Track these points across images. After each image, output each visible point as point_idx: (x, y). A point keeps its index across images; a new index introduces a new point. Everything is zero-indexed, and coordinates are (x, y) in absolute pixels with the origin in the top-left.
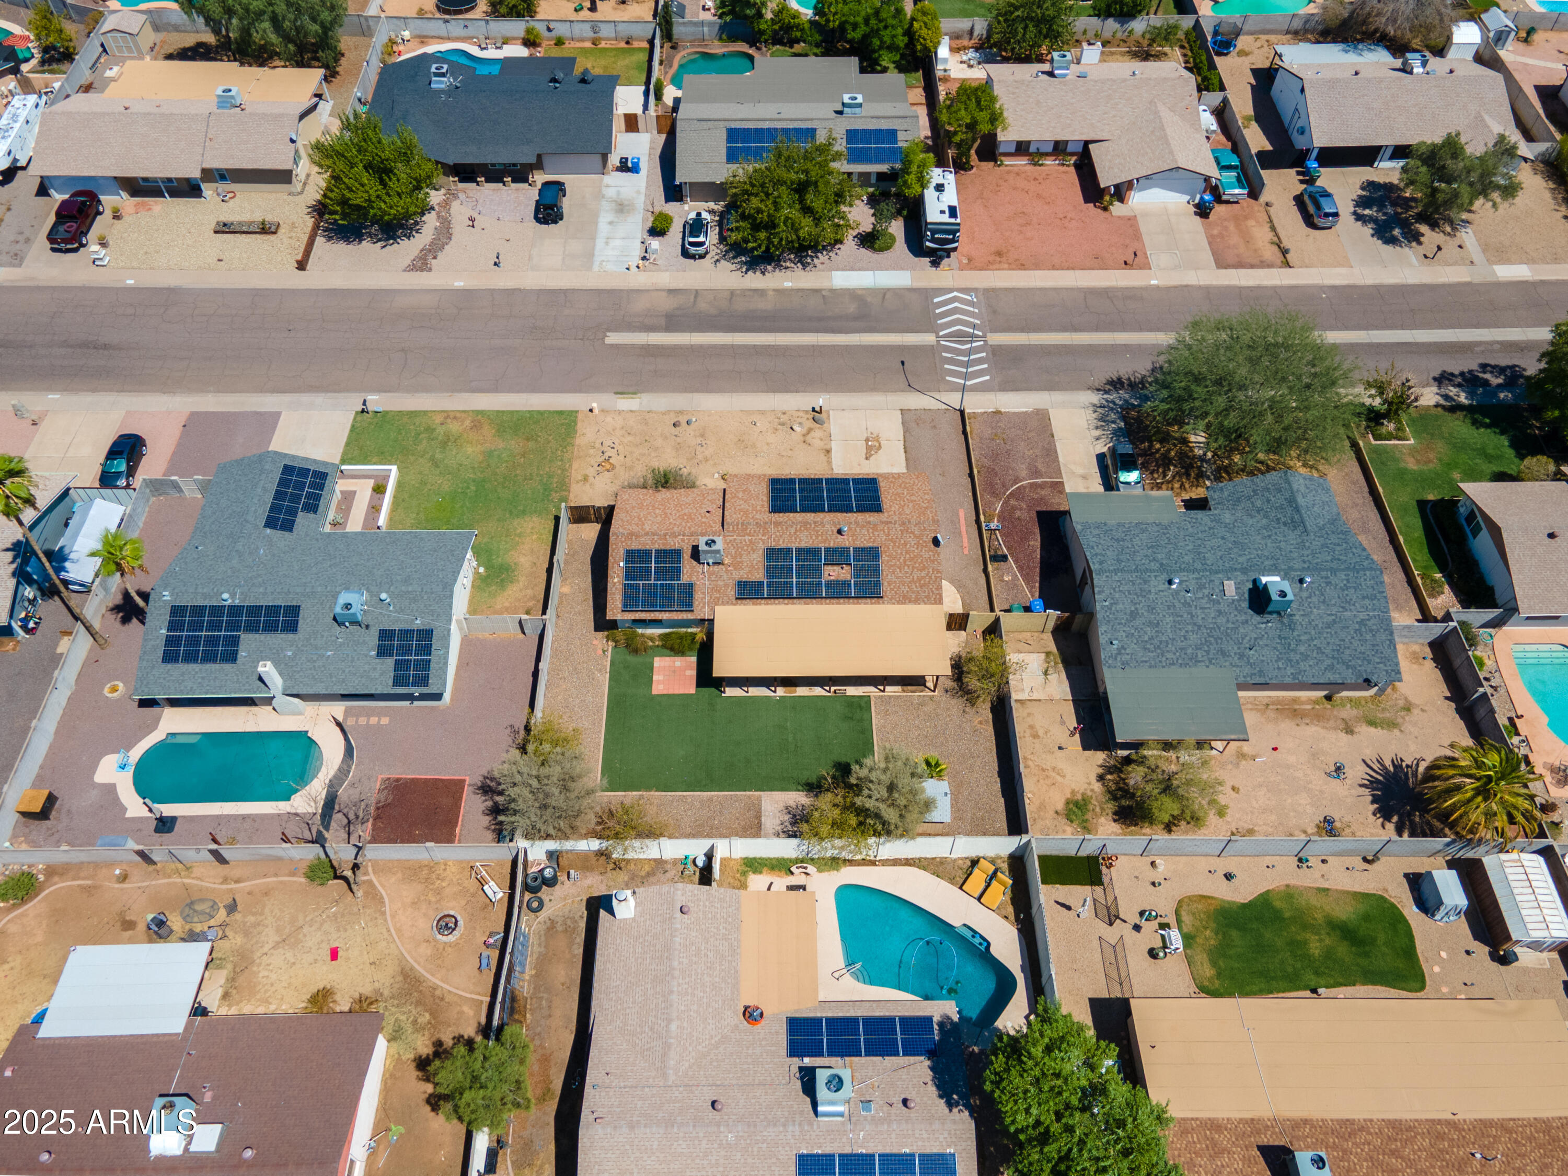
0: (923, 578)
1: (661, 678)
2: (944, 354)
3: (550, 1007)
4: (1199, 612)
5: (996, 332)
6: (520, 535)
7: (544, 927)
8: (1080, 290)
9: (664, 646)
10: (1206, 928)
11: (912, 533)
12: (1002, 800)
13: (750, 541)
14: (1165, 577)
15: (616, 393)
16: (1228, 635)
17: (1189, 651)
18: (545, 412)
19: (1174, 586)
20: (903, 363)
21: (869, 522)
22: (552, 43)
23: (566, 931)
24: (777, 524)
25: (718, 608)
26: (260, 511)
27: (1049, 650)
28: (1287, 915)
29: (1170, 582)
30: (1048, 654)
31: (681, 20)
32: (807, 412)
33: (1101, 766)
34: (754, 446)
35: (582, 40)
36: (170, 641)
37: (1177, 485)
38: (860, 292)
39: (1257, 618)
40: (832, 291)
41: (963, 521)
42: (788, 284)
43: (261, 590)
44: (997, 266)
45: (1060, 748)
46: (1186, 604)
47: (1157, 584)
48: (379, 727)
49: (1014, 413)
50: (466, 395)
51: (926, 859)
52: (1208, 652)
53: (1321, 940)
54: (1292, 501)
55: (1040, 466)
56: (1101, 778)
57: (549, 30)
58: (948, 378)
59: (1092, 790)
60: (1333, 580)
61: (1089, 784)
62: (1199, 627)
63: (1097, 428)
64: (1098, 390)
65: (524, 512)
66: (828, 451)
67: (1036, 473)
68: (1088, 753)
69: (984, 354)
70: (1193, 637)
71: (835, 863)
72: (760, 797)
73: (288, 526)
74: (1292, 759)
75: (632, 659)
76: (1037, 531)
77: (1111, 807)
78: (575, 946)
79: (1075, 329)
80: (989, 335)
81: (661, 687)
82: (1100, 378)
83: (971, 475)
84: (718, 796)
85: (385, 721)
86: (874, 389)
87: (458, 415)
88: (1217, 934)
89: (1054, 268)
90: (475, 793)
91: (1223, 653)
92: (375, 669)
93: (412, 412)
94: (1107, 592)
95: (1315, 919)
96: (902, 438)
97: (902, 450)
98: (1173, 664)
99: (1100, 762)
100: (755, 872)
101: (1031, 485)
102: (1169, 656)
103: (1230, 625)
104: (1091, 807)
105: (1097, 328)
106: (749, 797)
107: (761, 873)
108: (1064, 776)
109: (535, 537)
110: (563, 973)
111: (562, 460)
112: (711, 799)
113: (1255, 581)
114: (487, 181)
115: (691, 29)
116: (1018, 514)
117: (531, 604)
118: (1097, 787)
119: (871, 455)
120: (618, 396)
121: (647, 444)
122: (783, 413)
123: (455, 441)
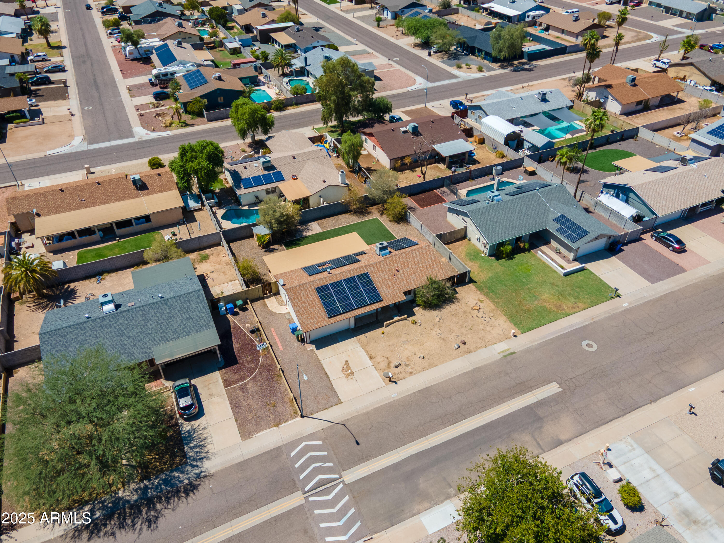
2: (331, 464)
5: (298, 507)
14: (165, 298)
15: (514, 353)
20: (358, 444)
25: (369, 249)
41: (279, 344)
45: (213, 272)
49: (265, 429)
55: (241, 394)
58: (320, 443)
59: (199, 265)
64: (205, 476)
65: (491, 279)
66: (371, 358)
67: (243, 388)
69: (301, 477)
73: (557, 220)
80: (304, 501)
84: (337, 226)
87: (575, 310)
96: (332, 382)
97: (328, 374)
101: (244, 380)
104: (199, 260)
106: (326, 229)
108: (211, 265)
119: (345, 364)
120: (512, 351)
121: (469, 327)
122: (411, 373)
123: (558, 297)
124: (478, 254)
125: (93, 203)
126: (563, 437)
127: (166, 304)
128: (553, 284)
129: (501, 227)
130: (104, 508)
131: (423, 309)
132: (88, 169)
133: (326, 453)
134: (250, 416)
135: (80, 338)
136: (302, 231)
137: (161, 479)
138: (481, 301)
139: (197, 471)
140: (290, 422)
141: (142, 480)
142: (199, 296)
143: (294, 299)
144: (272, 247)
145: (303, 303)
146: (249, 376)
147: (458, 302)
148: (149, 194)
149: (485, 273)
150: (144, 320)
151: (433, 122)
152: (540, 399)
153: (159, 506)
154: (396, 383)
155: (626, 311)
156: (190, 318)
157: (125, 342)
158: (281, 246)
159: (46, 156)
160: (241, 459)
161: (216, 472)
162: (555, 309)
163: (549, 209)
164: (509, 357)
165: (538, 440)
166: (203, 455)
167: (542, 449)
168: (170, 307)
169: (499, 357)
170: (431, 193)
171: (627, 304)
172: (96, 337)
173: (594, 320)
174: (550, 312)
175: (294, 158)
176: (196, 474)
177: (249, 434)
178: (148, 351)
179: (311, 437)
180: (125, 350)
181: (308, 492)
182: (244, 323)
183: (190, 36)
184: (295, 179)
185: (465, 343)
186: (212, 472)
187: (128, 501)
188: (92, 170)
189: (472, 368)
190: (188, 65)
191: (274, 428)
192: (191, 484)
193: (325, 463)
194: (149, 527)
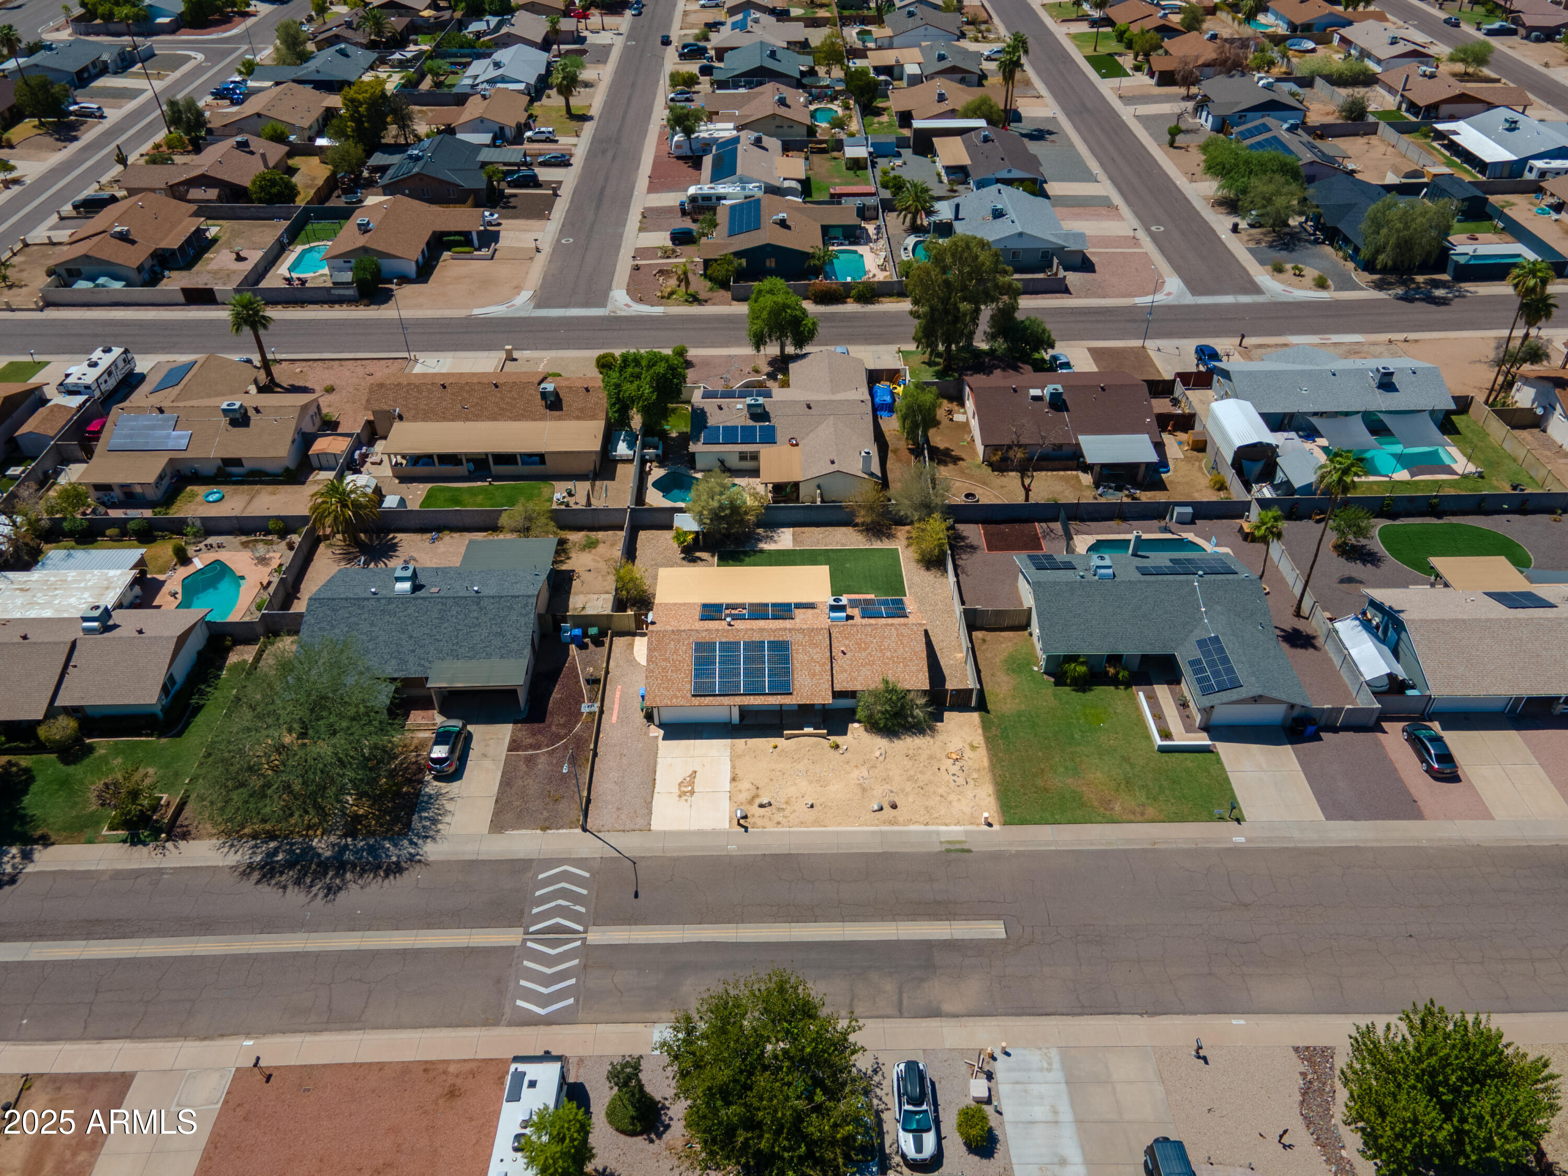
2: (583, 910)
5: (508, 948)
12: (638, 546)
14: (482, 594)
15: (969, 851)
18: (1039, 823)
20: (636, 896)
26: (1229, 645)
29: (478, 591)
32: (755, 826)
33: (566, 562)
41: (614, 712)
45: (590, 570)
49: (527, 829)
55: (523, 767)
56: (569, 558)
58: (587, 875)
63: (445, 810)
64: (420, 861)
66: (734, 780)
67: (530, 760)
69: (535, 911)
72: (794, 546)
73: (1202, 643)
76: (550, 705)
80: (519, 943)
83: (595, 755)
84: (821, 546)
86: (676, 860)
87: (1132, 817)
90: (978, 545)
96: (656, 795)
97: (657, 782)
101: (539, 749)
104: (582, 546)
106: (801, 546)
108: (593, 558)
111: (1002, 766)
116: (562, 721)
119: (690, 776)
120: (966, 847)
121: (921, 784)
122: (779, 823)
123: (1119, 784)
124: (1028, 664)
125: (477, 416)
126: (947, 1007)
127: (478, 604)
128: (1126, 759)
129: (1083, 627)
130: (291, 852)
131: (866, 730)
132: (509, 353)
133: (585, 892)
134: (518, 803)
135: (353, 619)
136: (761, 541)
137: (367, 844)
138: (973, 748)
139: (412, 851)
140: (564, 831)
141: (345, 836)
142: (526, 605)
143: (655, 650)
144: (698, 554)
145: (666, 660)
146: (548, 746)
147: (933, 737)
148: (560, 419)
149: (1017, 701)
150: (440, 619)
151: (1103, 389)
152: (955, 937)
153: (349, 876)
154: (746, 831)
155: (1236, 851)
156: (501, 634)
157: (404, 643)
158: (713, 556)
159: (468, 318)
160: (474, 857)
161: (435, 862)
162: (1096, 804)
163: (1202, 619)
164: (954, 855)
165: (905, 995)
166: (432, 833)
167: (900, 1011)
168: (481, 609)
169: (937, 848)
170: (1026, 527)
171: (1242, 840)
172: (372, 625)
173: (1156, 846)
174: (1083, 805)
175: (809, 407)
176: (410, 854)
177: (502, 828)
178: (427, 664)
179: (580, 862)
180: (399, 653)
181: (532, 933)
182: (585, 665)
183: (790, 124)
184: (793, 445)
185: (894, 806)
186: (431, 858)
187: (319, 855)
188: (516, 354)
189: (880, 850)
190: (751, 186)
191: (539, 831)
192: (397, 864)
193: (575, 904)
194: (326, 896)
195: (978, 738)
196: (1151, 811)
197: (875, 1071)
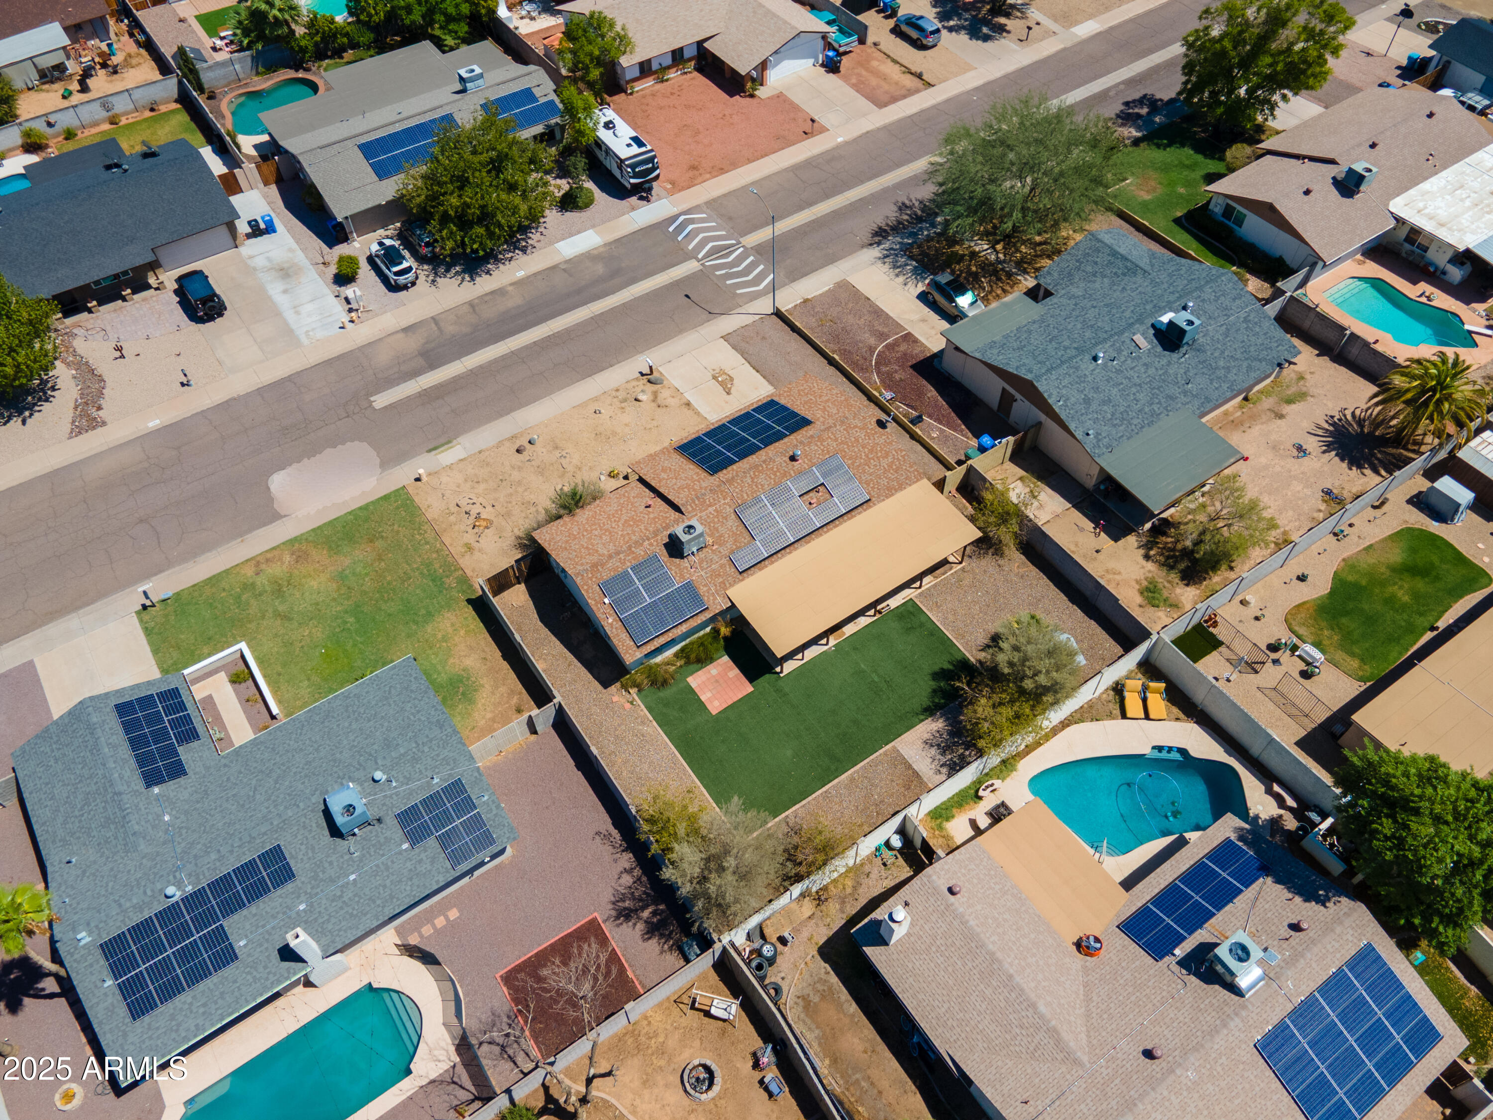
0: (892, 462)
1: (709, 695)
2: (718, 273)
3: (872, 1084)
4: (1131, 372)
5: (745, 235)
6: (445, 639)
7: (800, 1009)
8: (786, 170)
9: (688, 662)
10: (1322, 629)
11: (856, 427)
12: (1093, 622)
13: (716, 510)
14: (1088, 357)
15: (430, 451)
16: (1164, 381)
17: (1147, 409)
18: (367, 505)
19: (1100, 362)
20: (687, 296)
21: (812, 437)
22: (61, 139)
23: (823, 997)
24: (731, 481)
25: (729, 592)
26: (127, 773)
27: (1019, 475)
28: (1364, 583)
29: (1095, 359)
30: (1021, 479)
31: (205, 65)
32: (637, 379)
33: (1139, 547)
34: (614, 433)
35: (96, 124)
36: (126, 990)
37: (999, 292)
38: (595, 252)
39: (1175, 356)
40: (567, 262)
42: (521, 274)
43: (213, 856)
44: (700, 179)
45: (1097, 551)
46: (1119, 372)
47: (1087, 366)
48: (451, 924)
49: (821, 295)
50: (261, 532)
51: (1076, 711)
52: (1159, 403)
53: (1401, 587)
54: (1114, 254)
55: (880, 328)
56: (1147, 557)
57: (50, 125)
58: (738, 292)
59: (1150, 571)
60: (1205, 296)
61: (1143, 567)
62: (1140, 385)
63: (897, 275)
64: (871, 245)
65: (430, 615)
66: (688, 404)
67: (882, 336)
68: (1120, 543)
69: (752, 258)
70: (1140, 396)
71: (1007, 765)
72: (894, 747)
73: (177, 770)
74: (1263, 460)
75: (666, 693)
76: (925, 382)
77: (1174, 576)
78: (846, 1006)
79: (810, 204)
80: (742, 240)
81: (716, 703)
82: (865, 234)
83: (832, 362)
84: (857, 772)
85: (453, 914)
86: (681, 331)
88: (1333, 629)
89: (750, 161)
90: (618, 926)
91: (1171, 398)
92: (420, 861)
93: (210, 579)
94: (1055, 393)
95: (1383, 574)
96: (744, 361)
97: (754, 372)
98: (1142, 427)
99: (1136, 544)
100: (948, 819)
101: (886, 346)
102: (1135, 421)
103: (1161, 372)
104: (1160, 586)
105: (827, 196)
106: (885, 754)
107: (953, 817)
108: (1120, 573)
109: (462, 633)
110: (856, 1040)
111: (427, 543)
112: (852, 779)
113: (1153, 326)
114: (100, 304)
115: (219, 72)
116: (897, 377)
117: (515, 700)
118: (1150, 566)
119: (730, 389)
120: (434, 453)
121: (504, 483)
122: (617, 390)
123: (289, 584)
126: (400, 338)
133: (728, 282)
134: (850, 305)
138: (467, 547)
139: (884, 245)
146: (882, 352)
147: (518, 538)
152: (412, 381)
156: (1020, 349)
160: (836, 263)
162: (310, 550)
164: (442, 440)
167: (435, 320)
169: (460, 438)
181: (739, 248)
186: (865, 250)
195: (466, 563)
196: (249, 571)
197: (433, 281)
